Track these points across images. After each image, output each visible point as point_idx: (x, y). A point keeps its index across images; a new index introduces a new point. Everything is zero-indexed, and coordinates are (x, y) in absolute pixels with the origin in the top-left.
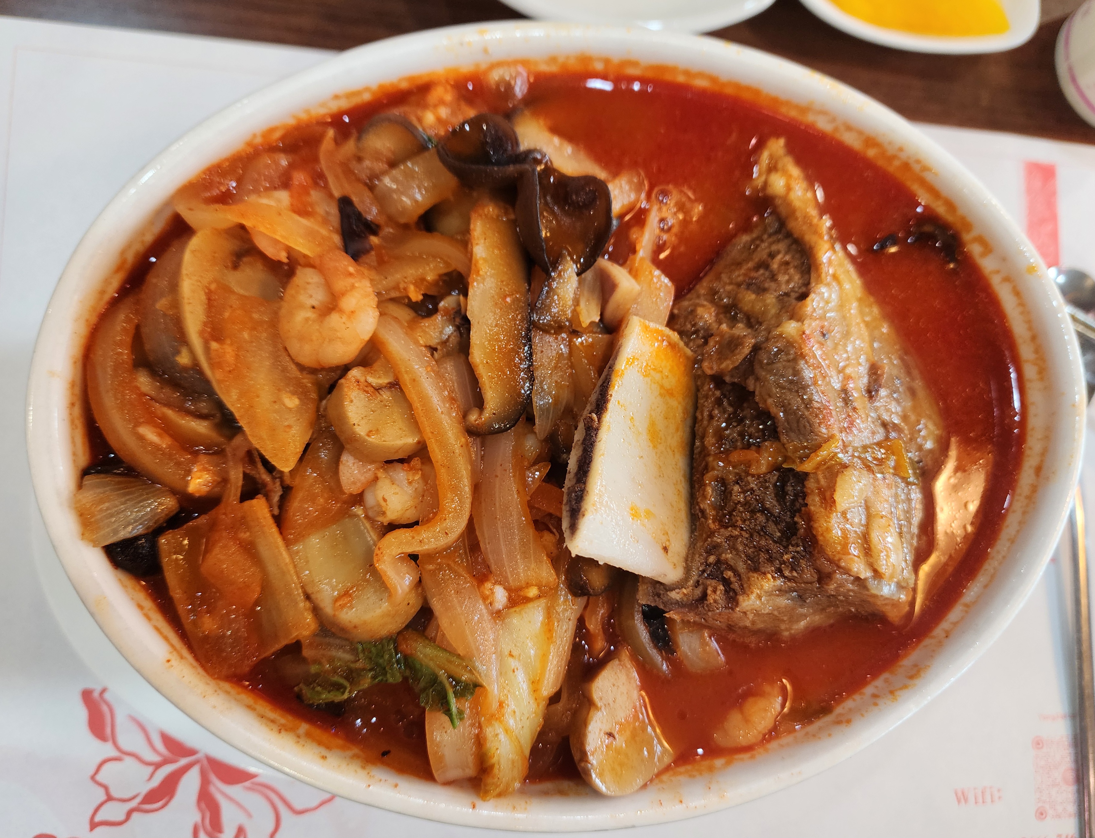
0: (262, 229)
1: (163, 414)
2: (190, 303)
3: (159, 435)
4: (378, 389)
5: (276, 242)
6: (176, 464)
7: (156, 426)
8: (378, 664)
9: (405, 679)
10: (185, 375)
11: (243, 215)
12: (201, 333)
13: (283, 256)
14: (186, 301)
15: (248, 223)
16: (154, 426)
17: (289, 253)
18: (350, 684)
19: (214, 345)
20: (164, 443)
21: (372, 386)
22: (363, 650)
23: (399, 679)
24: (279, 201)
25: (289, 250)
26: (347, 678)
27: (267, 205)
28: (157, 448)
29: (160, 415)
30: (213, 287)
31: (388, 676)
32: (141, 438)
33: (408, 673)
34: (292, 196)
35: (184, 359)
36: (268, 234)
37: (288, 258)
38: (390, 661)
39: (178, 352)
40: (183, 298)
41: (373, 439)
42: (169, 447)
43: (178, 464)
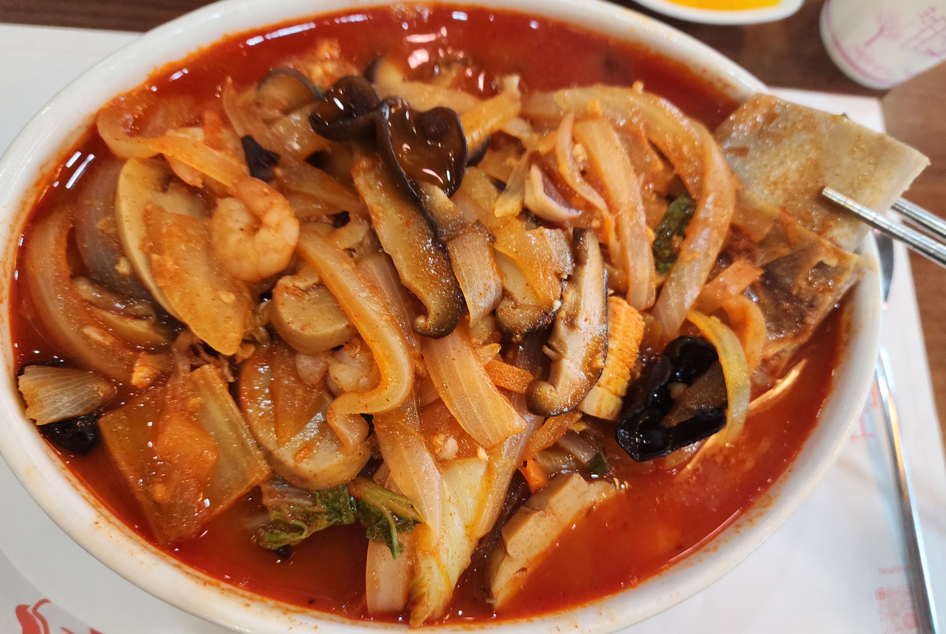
0: (180, 158)
1: (104, 317)
2: (128, 221)
3: (103, 335)
4: (306, 291)
5: (192, 170)
6: (118, 359)
7: (99, 327)
8: (334, 509)
9: (358, 520)
10: (124, 283)
11: (162, 146)
12: (142, 247)
13: (198, 183)
14: (124, 219)
15: (167, 153)
16: (97, 327)
17: (203, 180)
18: (308, 527)
19: (155, 257)
20: (108, 341)
21: (301, 289)
22: (320, 497)
23: (352, 519)
24: (194, 136)
25: (204, 177)
26: (305, 522)
27: (185, 139)
28: (100, 345)
29: (101, 319)
30: (149, 207)
31: (343, 517)
32: (87, 337)
33: (360, 515)
34: (205, 133)
35: (123, 268)
36: (186, 162)
37: (203, 184)
38: (345, 504)
39: (117, 262)
40: (121, 217)
41: (308, 332)
42: (112, 344)
43: (121, 359)
